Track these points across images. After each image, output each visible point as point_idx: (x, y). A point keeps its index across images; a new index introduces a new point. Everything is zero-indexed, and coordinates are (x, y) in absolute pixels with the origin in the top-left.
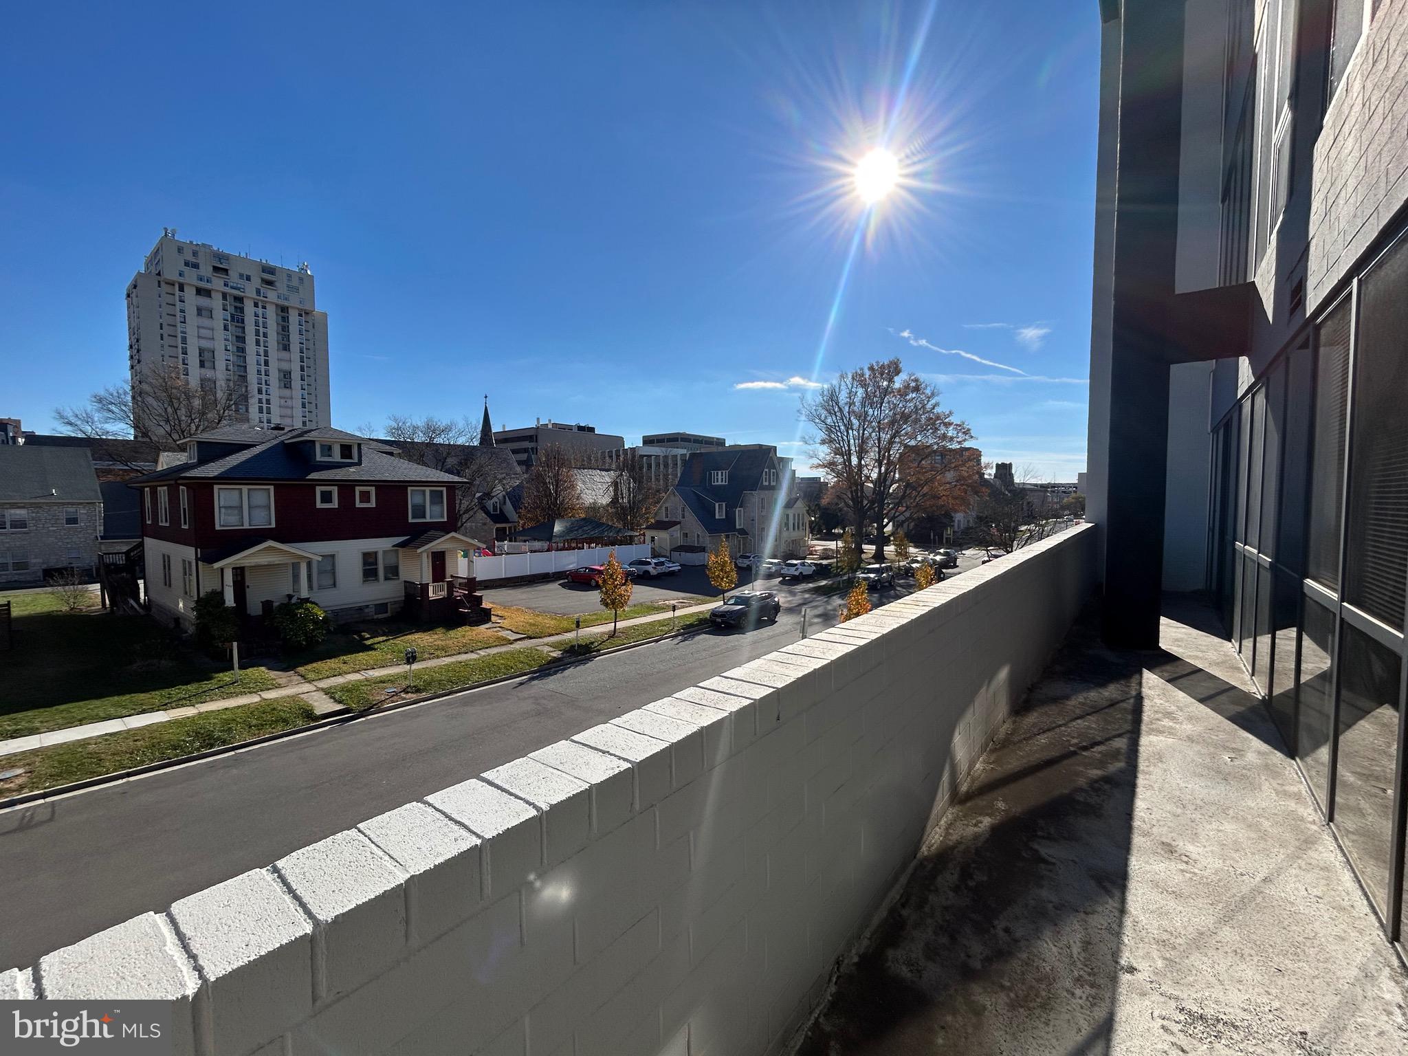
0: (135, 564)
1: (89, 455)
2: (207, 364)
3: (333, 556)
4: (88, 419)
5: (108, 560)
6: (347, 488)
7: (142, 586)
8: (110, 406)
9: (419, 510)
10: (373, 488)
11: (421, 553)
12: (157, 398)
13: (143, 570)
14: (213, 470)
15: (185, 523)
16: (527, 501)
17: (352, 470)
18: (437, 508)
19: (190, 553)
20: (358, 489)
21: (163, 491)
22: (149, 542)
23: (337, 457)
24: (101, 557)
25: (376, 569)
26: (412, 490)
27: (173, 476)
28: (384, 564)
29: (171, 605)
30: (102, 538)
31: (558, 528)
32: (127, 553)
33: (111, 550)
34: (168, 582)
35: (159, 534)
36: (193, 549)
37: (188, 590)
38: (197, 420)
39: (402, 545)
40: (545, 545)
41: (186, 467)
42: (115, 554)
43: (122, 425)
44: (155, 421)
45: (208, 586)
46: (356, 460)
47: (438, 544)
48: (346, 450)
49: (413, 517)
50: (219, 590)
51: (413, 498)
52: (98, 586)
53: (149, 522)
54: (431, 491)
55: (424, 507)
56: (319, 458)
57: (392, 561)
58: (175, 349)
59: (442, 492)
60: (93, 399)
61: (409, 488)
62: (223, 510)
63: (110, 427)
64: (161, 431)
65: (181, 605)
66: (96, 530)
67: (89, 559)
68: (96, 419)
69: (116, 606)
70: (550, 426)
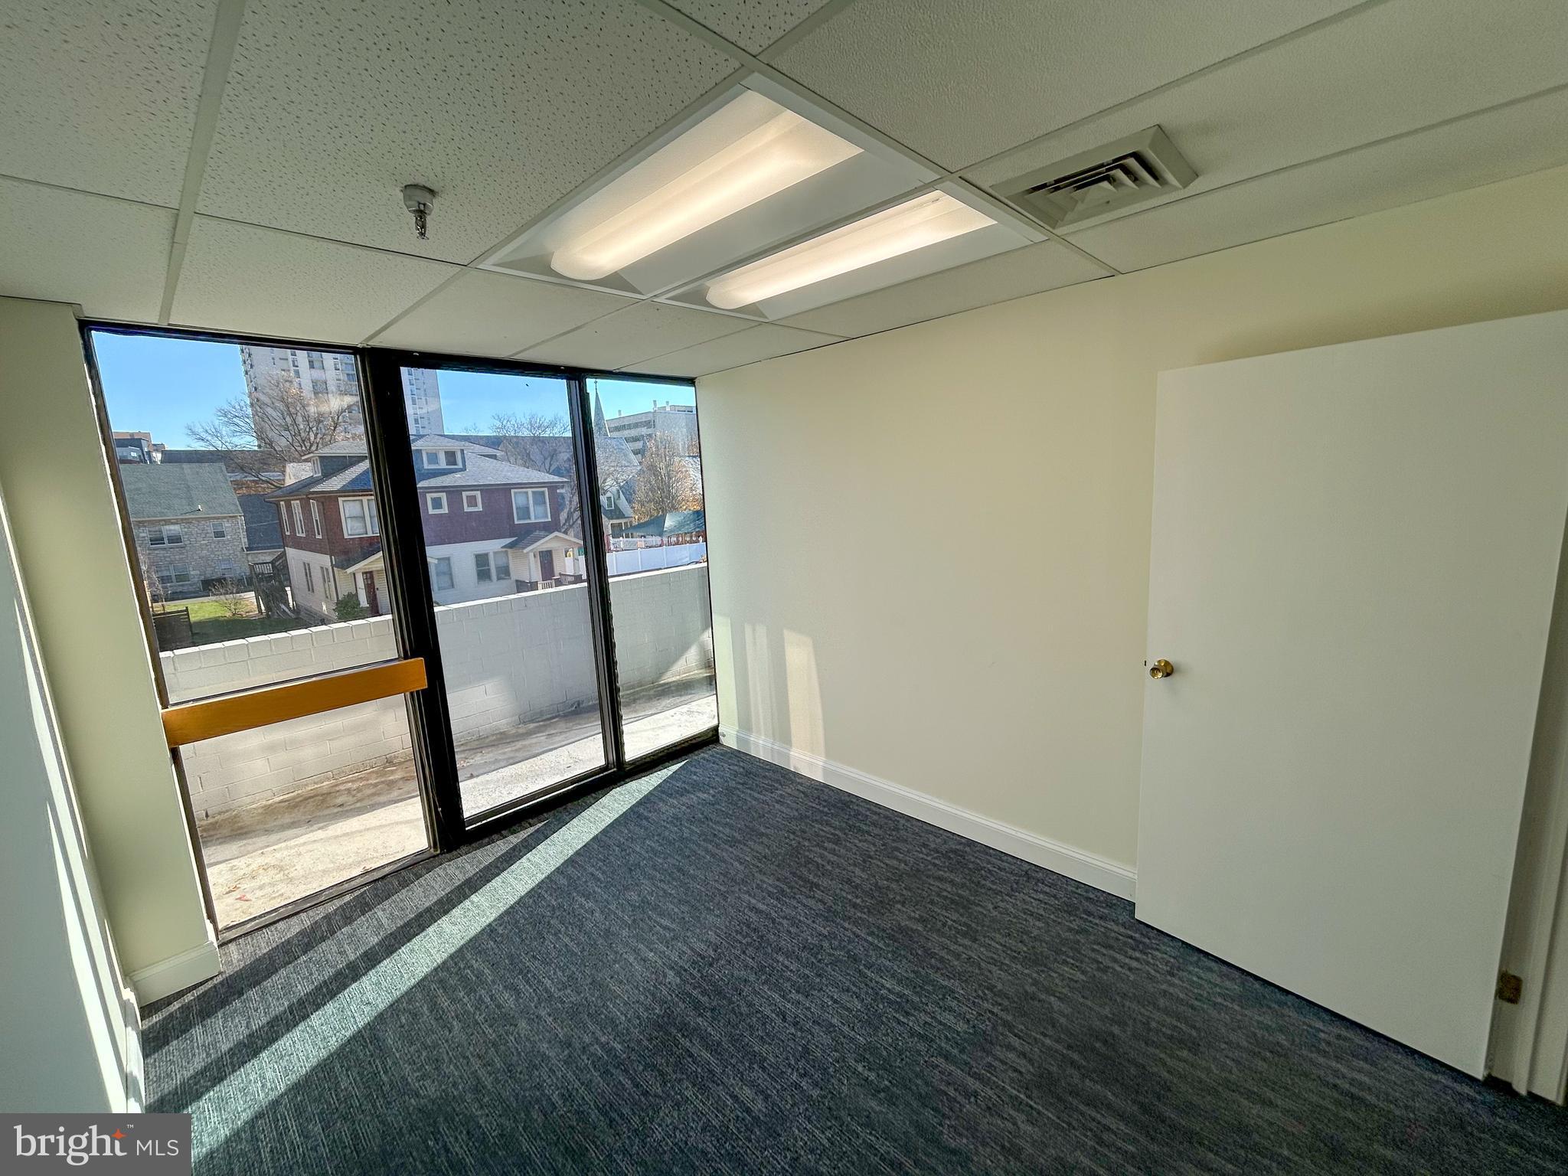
0: (280, 570)
1: (224, 468)
2: (316, 364)
3: (448, 559)
4: (217, 434)
5: (258, 569)
6: (454, 492)
7: (289, 593)
8: (234, 419)
9: (525, 512)
10: (479, 492)
11: (528, 553)
12: (275, 409)
13: (289, 579)
14: (335, 483)
15: (319, 534)
16: (640, 495)
17: (458, 475)
18: (540, 509)
19: (325, 560)
20: (464, 494)
21: (296, 504)
22: (291, 552)
23: (443, 464)
24: (252, 568)
25: (489, 569)
26: (515, 493)
27: (302, 489)
28: (496, 565)
29: (315, 607)
30: (247, 549)
31: (669, 522)
32: (272, 563)
33: (257, 560)
34: (311, 588)
35: (299, 544)
36: (328, 556)
37: (328, 595)
38: (315, 428)
39: (511, 546)
40: (656, 540)
41: (313, 482)
42: (260, 564)
43: (249, 438)
44: (277, 432)
45: (344, 592)
46: (460, 466)
47: (545, 543)
48: (451, 456)
49: (519, 519)
50: (354, 593)
51: (517, 499)
52: (252, 594)
53: (288, 533)
54: (533, 492)
55: (528, 508)
56: (426, 466)
57: (502, 562)
58: (285, 361)
59: (543, 493)
60: (219, 413)
61: (512, 491)
62: (349, 520)
63: (236, 440)
64: (283, 442)
65: (324, 608)
66: (241, 542)
67: (241, 569)
68: (224, 433)
69: (271, 611)
70: (668, 409)
